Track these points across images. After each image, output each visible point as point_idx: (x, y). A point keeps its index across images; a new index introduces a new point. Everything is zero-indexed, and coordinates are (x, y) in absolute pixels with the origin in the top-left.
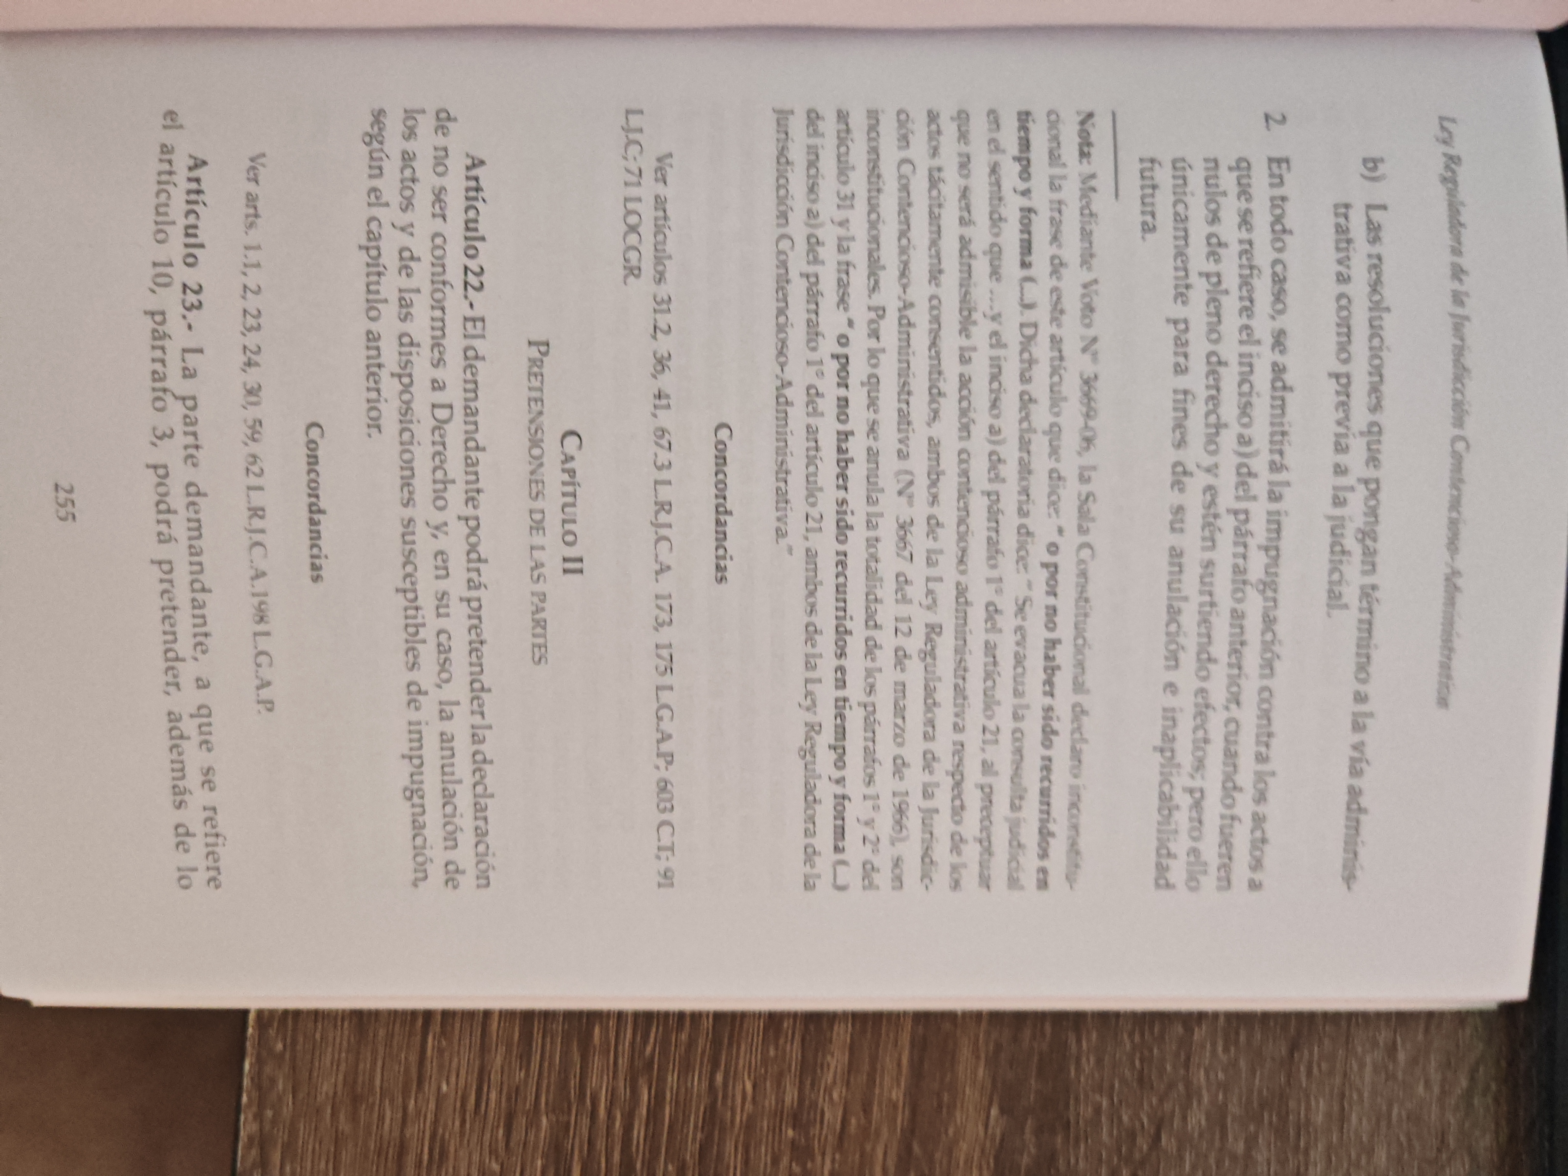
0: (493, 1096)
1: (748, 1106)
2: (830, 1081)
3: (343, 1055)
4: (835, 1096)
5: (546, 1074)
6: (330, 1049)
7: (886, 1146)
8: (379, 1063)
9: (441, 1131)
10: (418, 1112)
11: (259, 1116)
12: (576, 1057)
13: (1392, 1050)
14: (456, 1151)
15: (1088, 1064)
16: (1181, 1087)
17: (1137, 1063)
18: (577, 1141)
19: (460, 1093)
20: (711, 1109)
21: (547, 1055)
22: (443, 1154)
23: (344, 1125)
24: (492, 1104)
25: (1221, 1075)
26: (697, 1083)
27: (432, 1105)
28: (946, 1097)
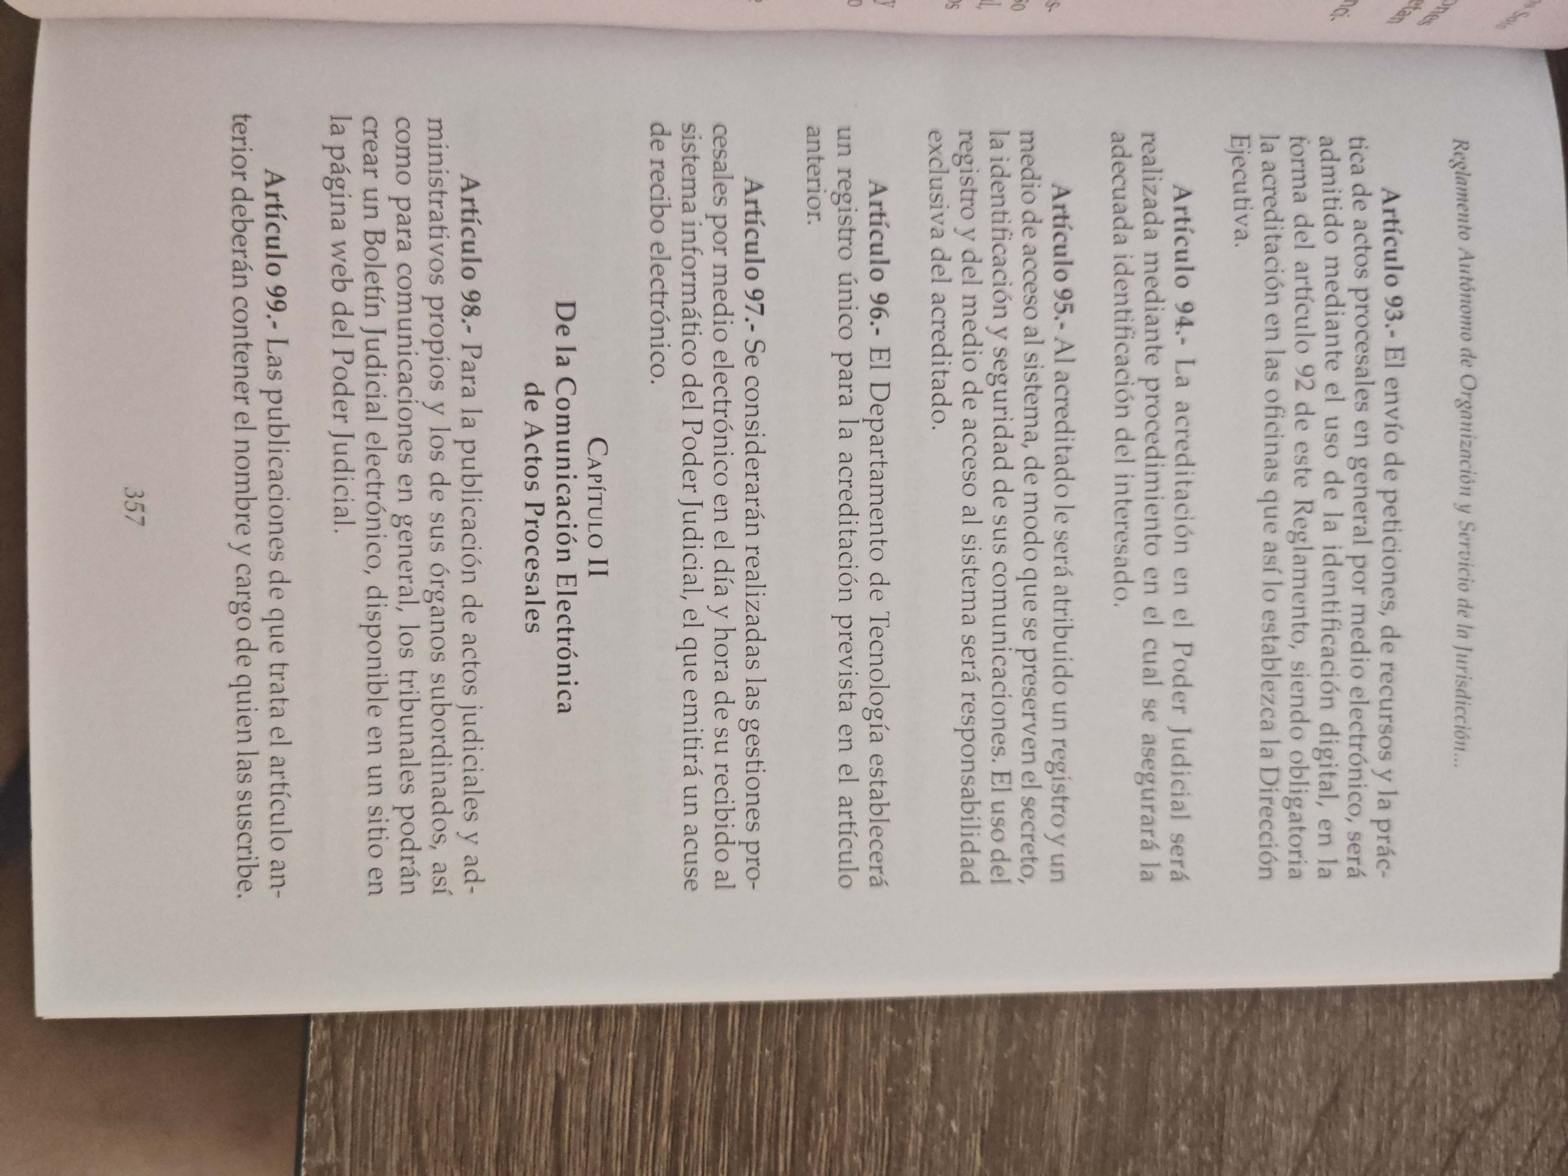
7: (987, 1017)
9: (526, 1026)
14: (542, 1047)
18: (670, 1028)
22: (529, 1051)
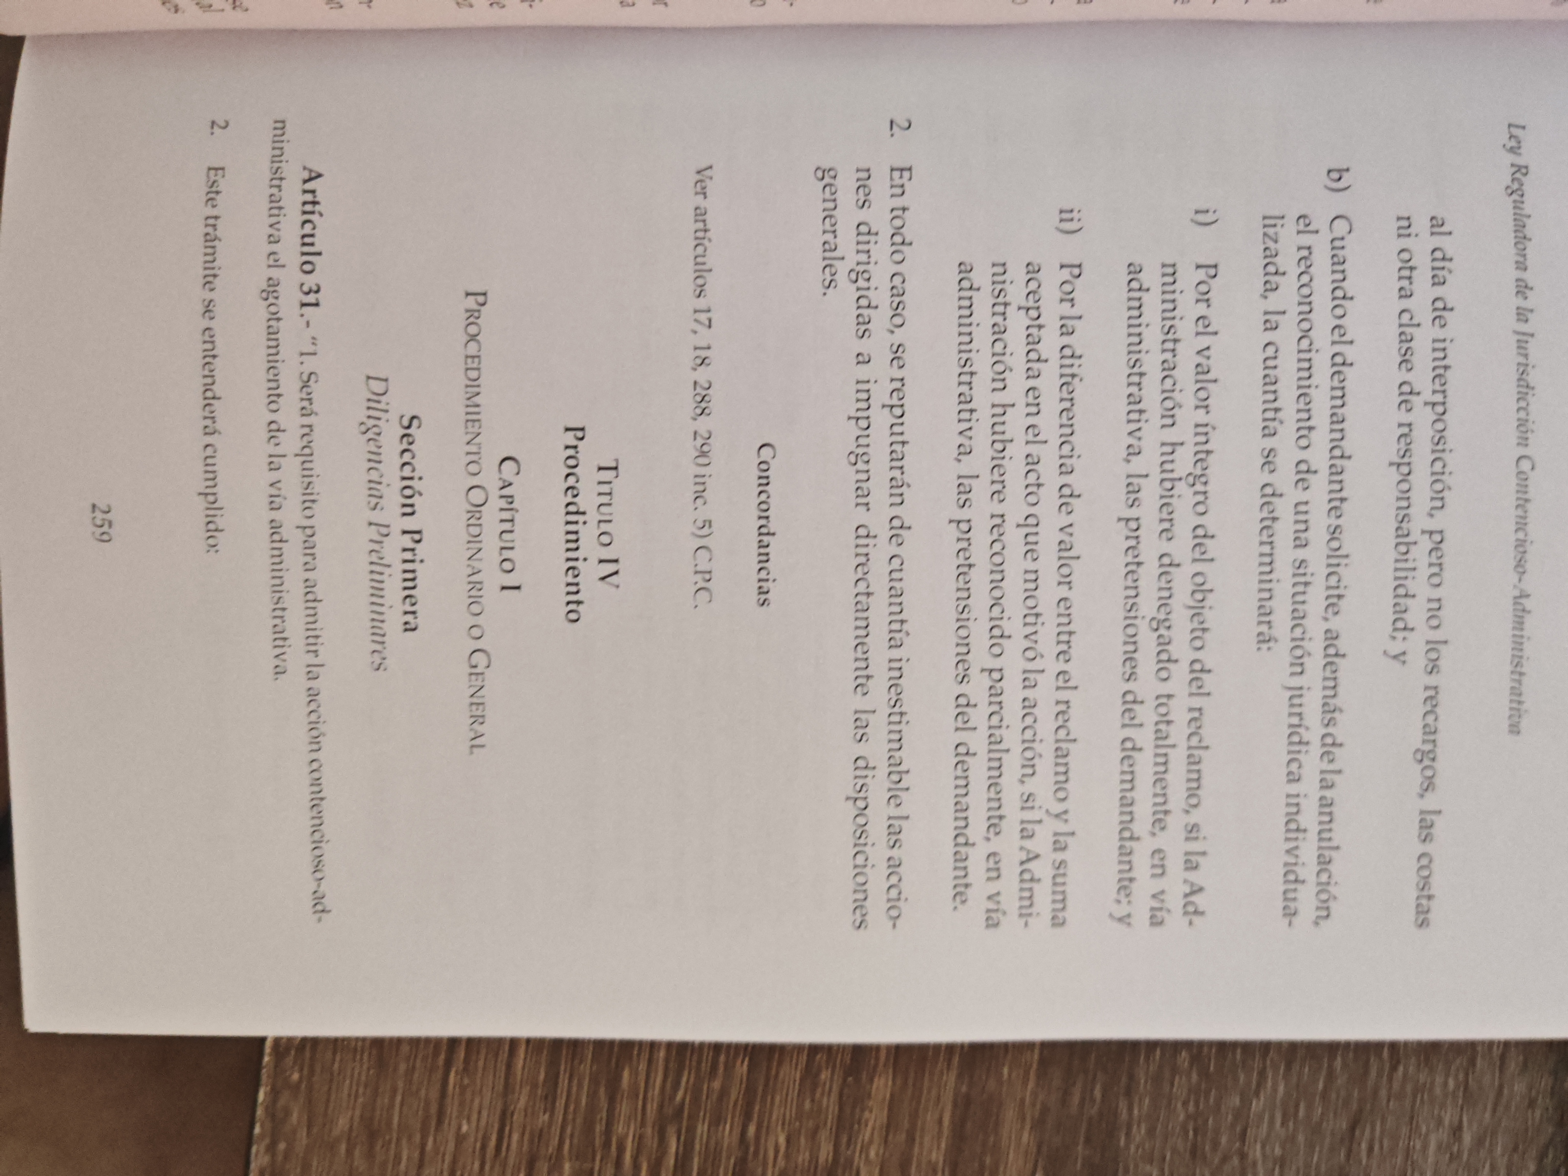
0: (515, 1137)
1: (781, 1162)
2: (867, 1138)
3: (361, 1090)
4: (872, 1154)
5: (570, 1117)
6: (348, 1082)
8: (399, 1099)
10: (436, 1150)
11: (271, 1148)
12: (604, 1103)
13: (1457, 1131)
15: (1139, 1133)
16: (1236, 1161)
17: (1191, 1133)
19: (480, 1135)
20: (742, 1161)
21: (573, 1097)
23: (359, 1162)
24: (514, 1145)
25: (1278, 1151)
26: (728, 1134)
27: (451, 1146)
28: (988, 1160)
